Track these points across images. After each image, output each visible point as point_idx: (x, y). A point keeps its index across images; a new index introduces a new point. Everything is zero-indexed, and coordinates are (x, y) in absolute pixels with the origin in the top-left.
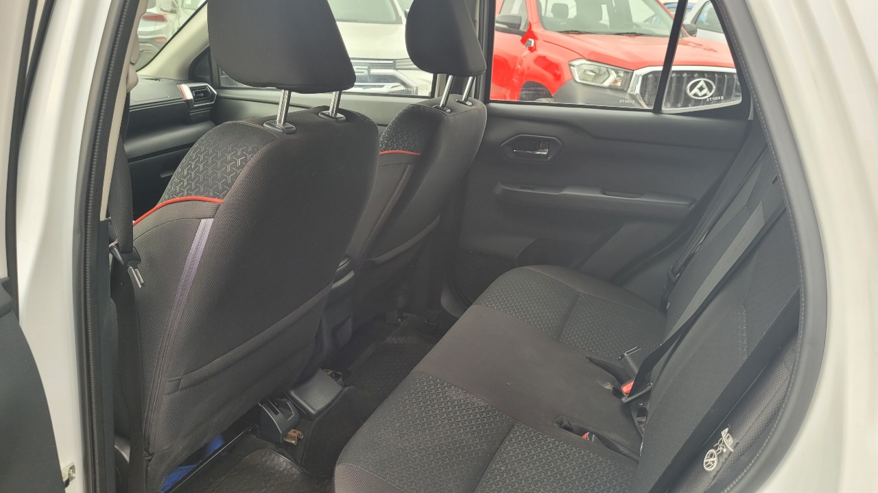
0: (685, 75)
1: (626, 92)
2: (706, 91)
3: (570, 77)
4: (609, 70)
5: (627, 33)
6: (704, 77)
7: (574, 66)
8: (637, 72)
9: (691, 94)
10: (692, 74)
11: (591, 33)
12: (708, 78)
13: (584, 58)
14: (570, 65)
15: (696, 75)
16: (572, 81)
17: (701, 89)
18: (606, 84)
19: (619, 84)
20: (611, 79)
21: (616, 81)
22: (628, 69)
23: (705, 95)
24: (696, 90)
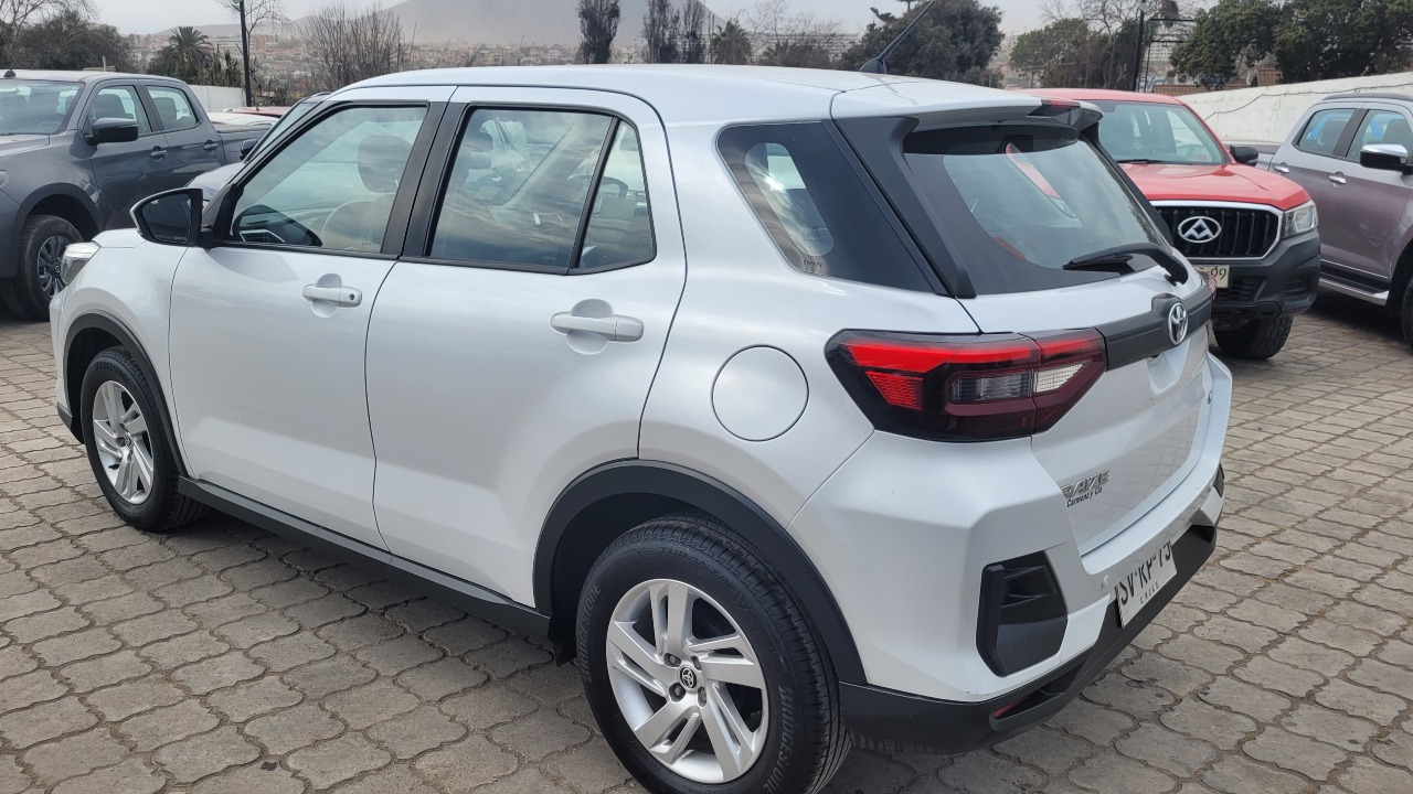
0: (1176, 212)
2: (1207, 232)
6: (1204, 215)
9: (1185, 236)
10: (1186, 211)
12: (1210, 216)
15: (1192, 212)
17: (1200, 229)
23: (1207, 237)
24: (1191, 231)
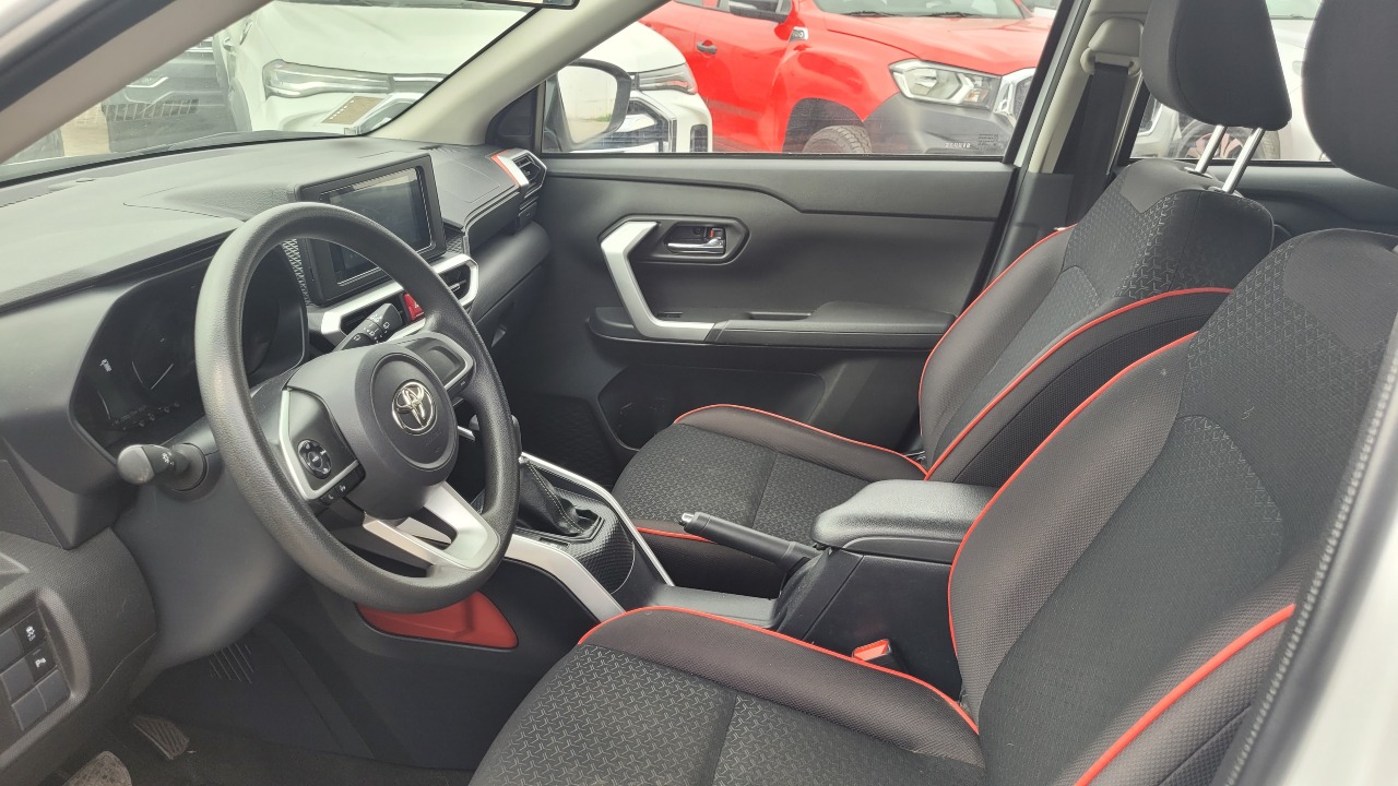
1: (989, 111)
3: (895, 90)
4: (961, 76)
5: (947, 14)
7: (901, 73)
8: (1007, 79)
11: (893, 15)
13: (917, 58)
14: (892, 72)
16: (898, 97)
18: (957, 99)
19: (975, 99)
20: (966, 90)
21: (971, 95)
22: (990, 75)
